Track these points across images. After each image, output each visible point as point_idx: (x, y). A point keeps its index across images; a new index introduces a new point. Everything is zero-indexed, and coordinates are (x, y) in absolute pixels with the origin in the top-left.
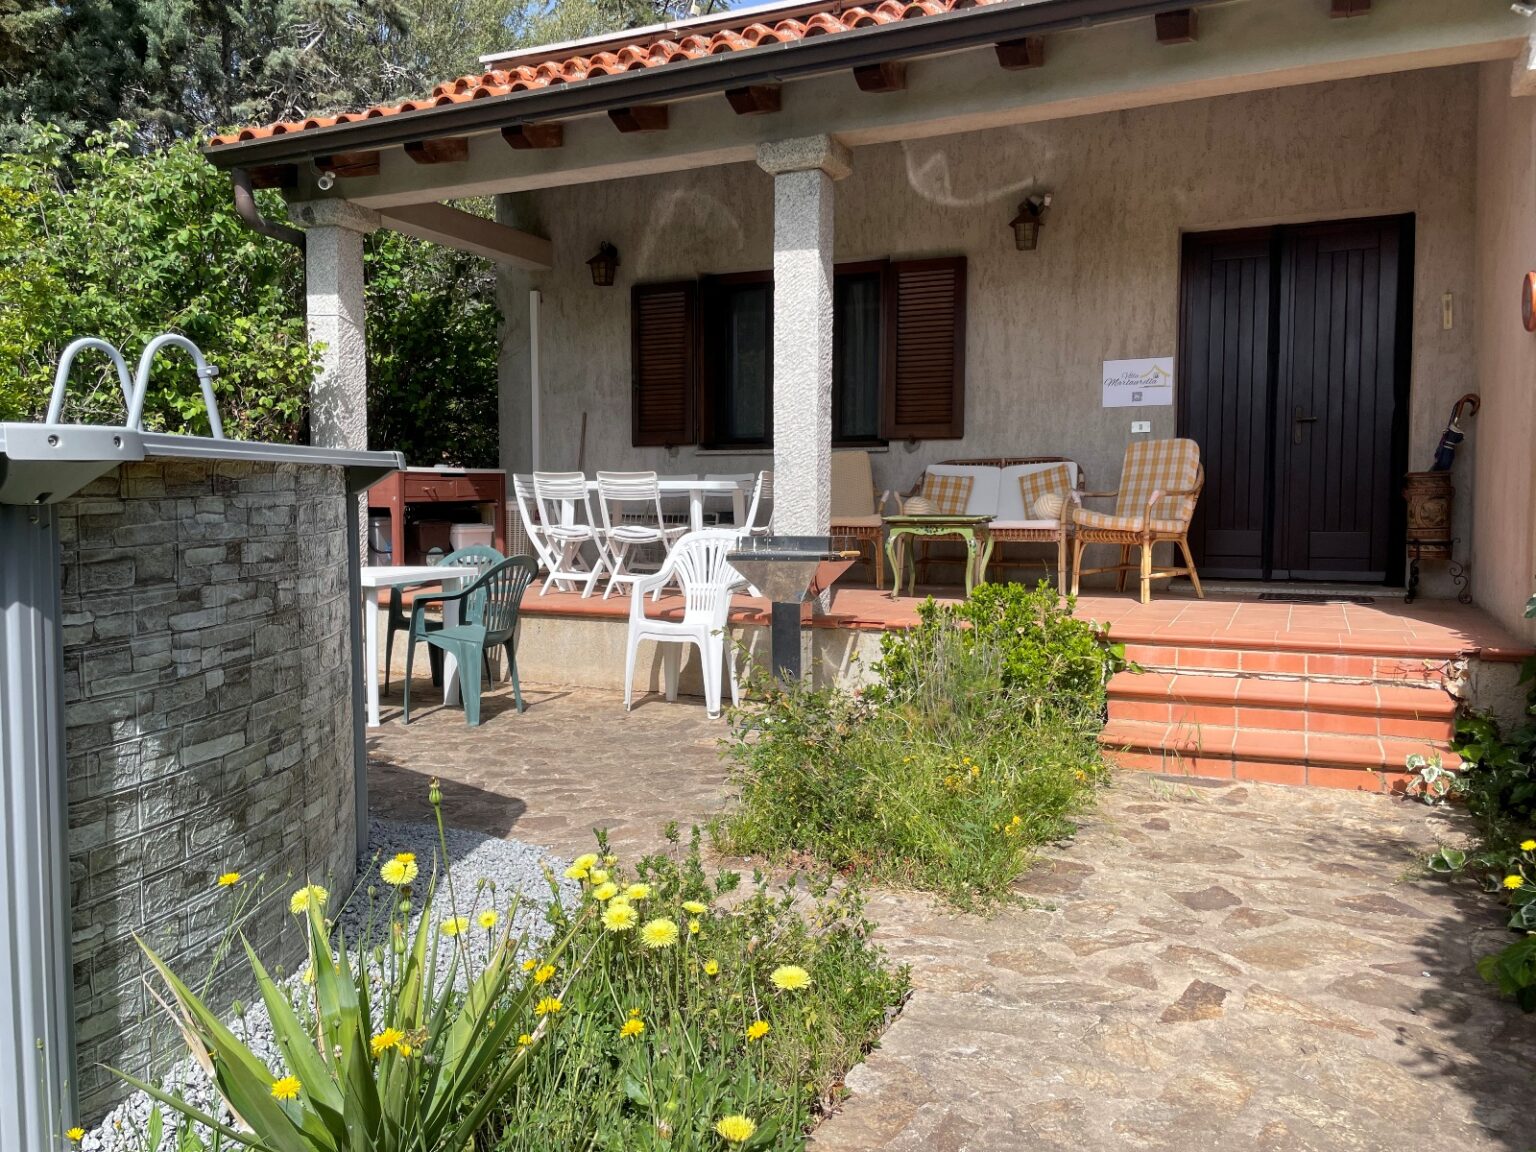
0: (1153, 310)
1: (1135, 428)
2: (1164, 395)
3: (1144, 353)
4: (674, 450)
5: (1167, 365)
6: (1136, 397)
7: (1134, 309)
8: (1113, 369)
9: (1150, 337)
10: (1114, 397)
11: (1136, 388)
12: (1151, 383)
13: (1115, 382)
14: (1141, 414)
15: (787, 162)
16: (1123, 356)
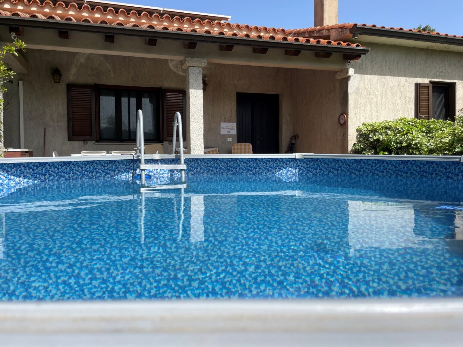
0: (231, 111)
1: (228, 140)
2: (234, 132)
3: (230, 121)
4: (85, 142)
5: (235, 124)
6: (228, 132)
7: (227, 110)
8: (223, 124)
9: (231, 117)
10: (223, 132)
11: (228, 130)
12: (231, 129)
13: (223, 128)
14: (229, 136)
15: (195, 64)
16: (225, 121)
